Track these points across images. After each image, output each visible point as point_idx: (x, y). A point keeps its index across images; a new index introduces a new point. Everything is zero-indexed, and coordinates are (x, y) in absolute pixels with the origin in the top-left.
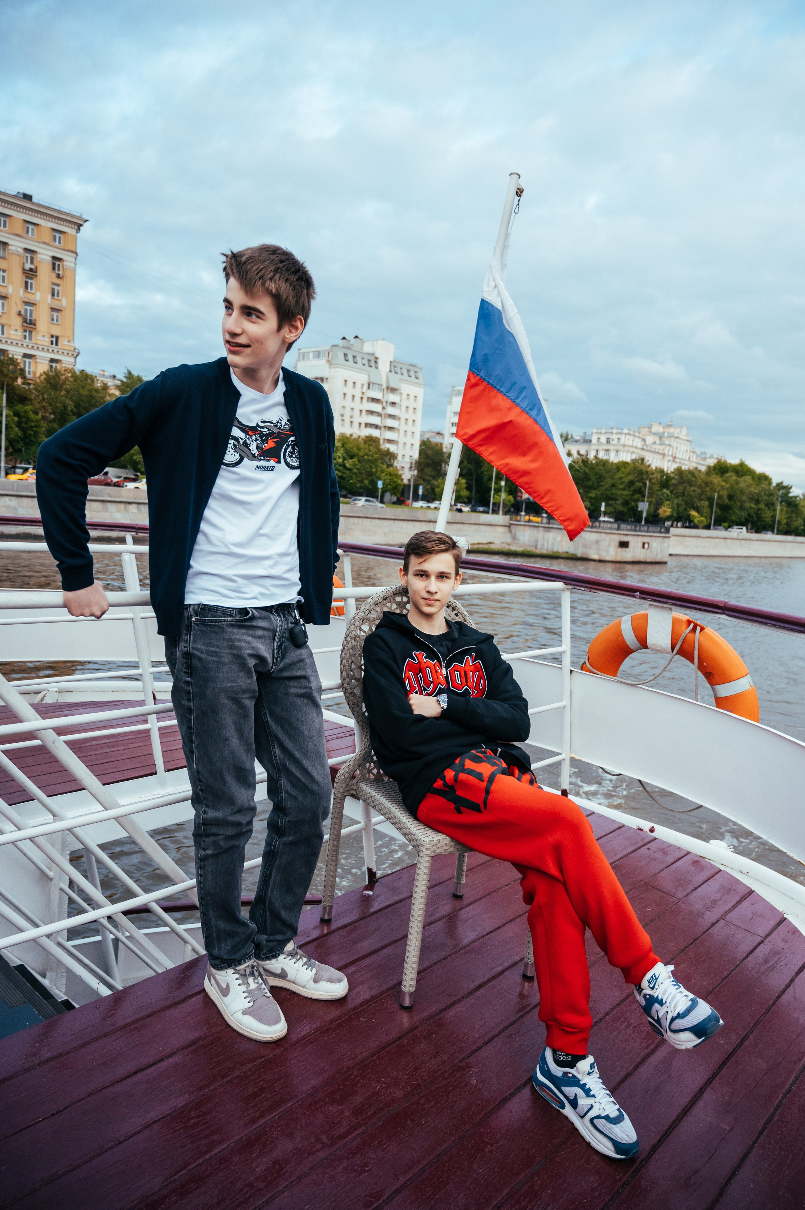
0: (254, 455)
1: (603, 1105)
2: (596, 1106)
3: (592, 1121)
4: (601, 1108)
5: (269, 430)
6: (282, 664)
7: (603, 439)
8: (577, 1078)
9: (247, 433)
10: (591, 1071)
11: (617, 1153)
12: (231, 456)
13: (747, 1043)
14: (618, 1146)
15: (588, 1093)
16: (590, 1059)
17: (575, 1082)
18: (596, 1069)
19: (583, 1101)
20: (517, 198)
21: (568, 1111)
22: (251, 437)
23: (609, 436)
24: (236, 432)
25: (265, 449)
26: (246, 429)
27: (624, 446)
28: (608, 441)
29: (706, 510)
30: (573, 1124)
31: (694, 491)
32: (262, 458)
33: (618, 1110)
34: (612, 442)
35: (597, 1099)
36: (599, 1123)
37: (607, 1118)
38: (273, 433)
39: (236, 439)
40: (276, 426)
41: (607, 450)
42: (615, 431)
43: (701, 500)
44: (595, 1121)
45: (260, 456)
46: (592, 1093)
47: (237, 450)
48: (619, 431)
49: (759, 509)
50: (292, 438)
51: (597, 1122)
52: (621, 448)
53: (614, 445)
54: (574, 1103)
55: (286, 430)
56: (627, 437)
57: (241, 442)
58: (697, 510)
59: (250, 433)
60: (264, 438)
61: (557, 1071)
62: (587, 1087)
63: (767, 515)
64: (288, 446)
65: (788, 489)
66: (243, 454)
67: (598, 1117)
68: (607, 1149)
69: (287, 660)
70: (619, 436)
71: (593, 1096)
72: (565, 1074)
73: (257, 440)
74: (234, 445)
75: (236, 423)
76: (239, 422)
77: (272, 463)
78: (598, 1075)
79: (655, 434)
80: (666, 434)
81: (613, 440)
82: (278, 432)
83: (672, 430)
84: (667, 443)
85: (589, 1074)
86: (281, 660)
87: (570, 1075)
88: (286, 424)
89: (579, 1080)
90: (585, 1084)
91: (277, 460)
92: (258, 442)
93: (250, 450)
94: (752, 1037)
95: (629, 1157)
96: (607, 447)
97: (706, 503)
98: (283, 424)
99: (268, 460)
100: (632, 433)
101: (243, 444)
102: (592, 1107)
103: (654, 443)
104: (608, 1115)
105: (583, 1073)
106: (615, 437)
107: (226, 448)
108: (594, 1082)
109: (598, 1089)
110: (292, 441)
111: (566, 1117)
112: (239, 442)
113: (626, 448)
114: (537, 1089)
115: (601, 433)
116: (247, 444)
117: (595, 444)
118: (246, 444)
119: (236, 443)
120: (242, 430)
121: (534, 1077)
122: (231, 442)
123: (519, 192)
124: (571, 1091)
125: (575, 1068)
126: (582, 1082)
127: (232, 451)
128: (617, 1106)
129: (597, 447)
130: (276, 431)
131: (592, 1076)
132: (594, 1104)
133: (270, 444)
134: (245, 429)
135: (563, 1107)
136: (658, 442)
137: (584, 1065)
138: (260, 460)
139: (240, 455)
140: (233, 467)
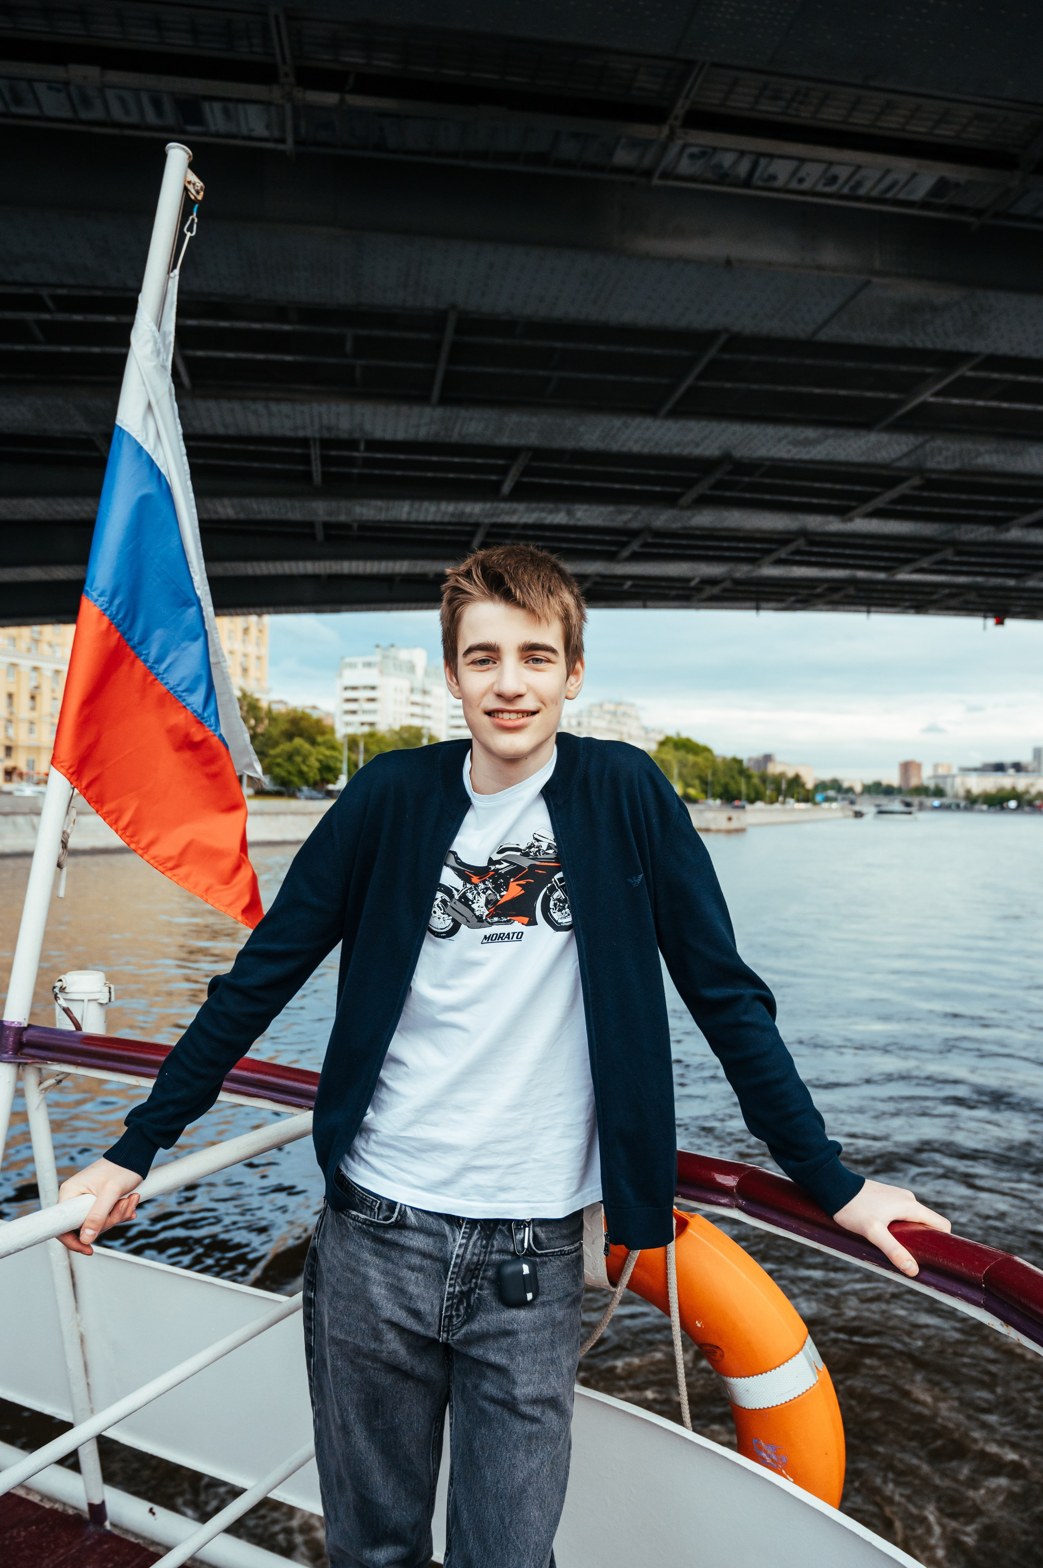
0: (480, 919)
5: (511, 863)
6: (463, 1331)
9: (466, 879)
12: (440, 920)
22: (476, 886)
24: (448, 877)
25: (502, 901)
26: (467, 870)
32: (496, 919)
38: (520, 868)
39: (448, 891)
40: (526, 854)
45: (492, 917)
47: (448, 910)
50: (560, 875)
55: (549, 860)
57: (457, 897)
59: (475, 879)
60: (500, 881)
64: (552, 890)
66: (459, 918)
69: (475, 1326)
73: (487, 889)
74: (444, 902)
75: (451, 861)
76: (457, 859)
77: (517, 926)
79: (609, 712)
80: (619, 713)
82: (532, 867)
86: (463, 1324)
88: (549, 848)
91: (526, 920)
92: (489, 892)
93: (473, 910)
98: (544, 847)
99: (508, 922)
101: (459, 900)
107: (431, 906)
110: (561, 880)
112: (452, 896)
116: (467, 899)
118: (465, 900)
119: (447, 899)
120: (461, 874)
122: (439, 895)
127: (439, 913)
130: (526, 863)
133: (514, 890)
134: (465, 872)
138: (491, 924)
139: (453, 920)
140: (444, 937)
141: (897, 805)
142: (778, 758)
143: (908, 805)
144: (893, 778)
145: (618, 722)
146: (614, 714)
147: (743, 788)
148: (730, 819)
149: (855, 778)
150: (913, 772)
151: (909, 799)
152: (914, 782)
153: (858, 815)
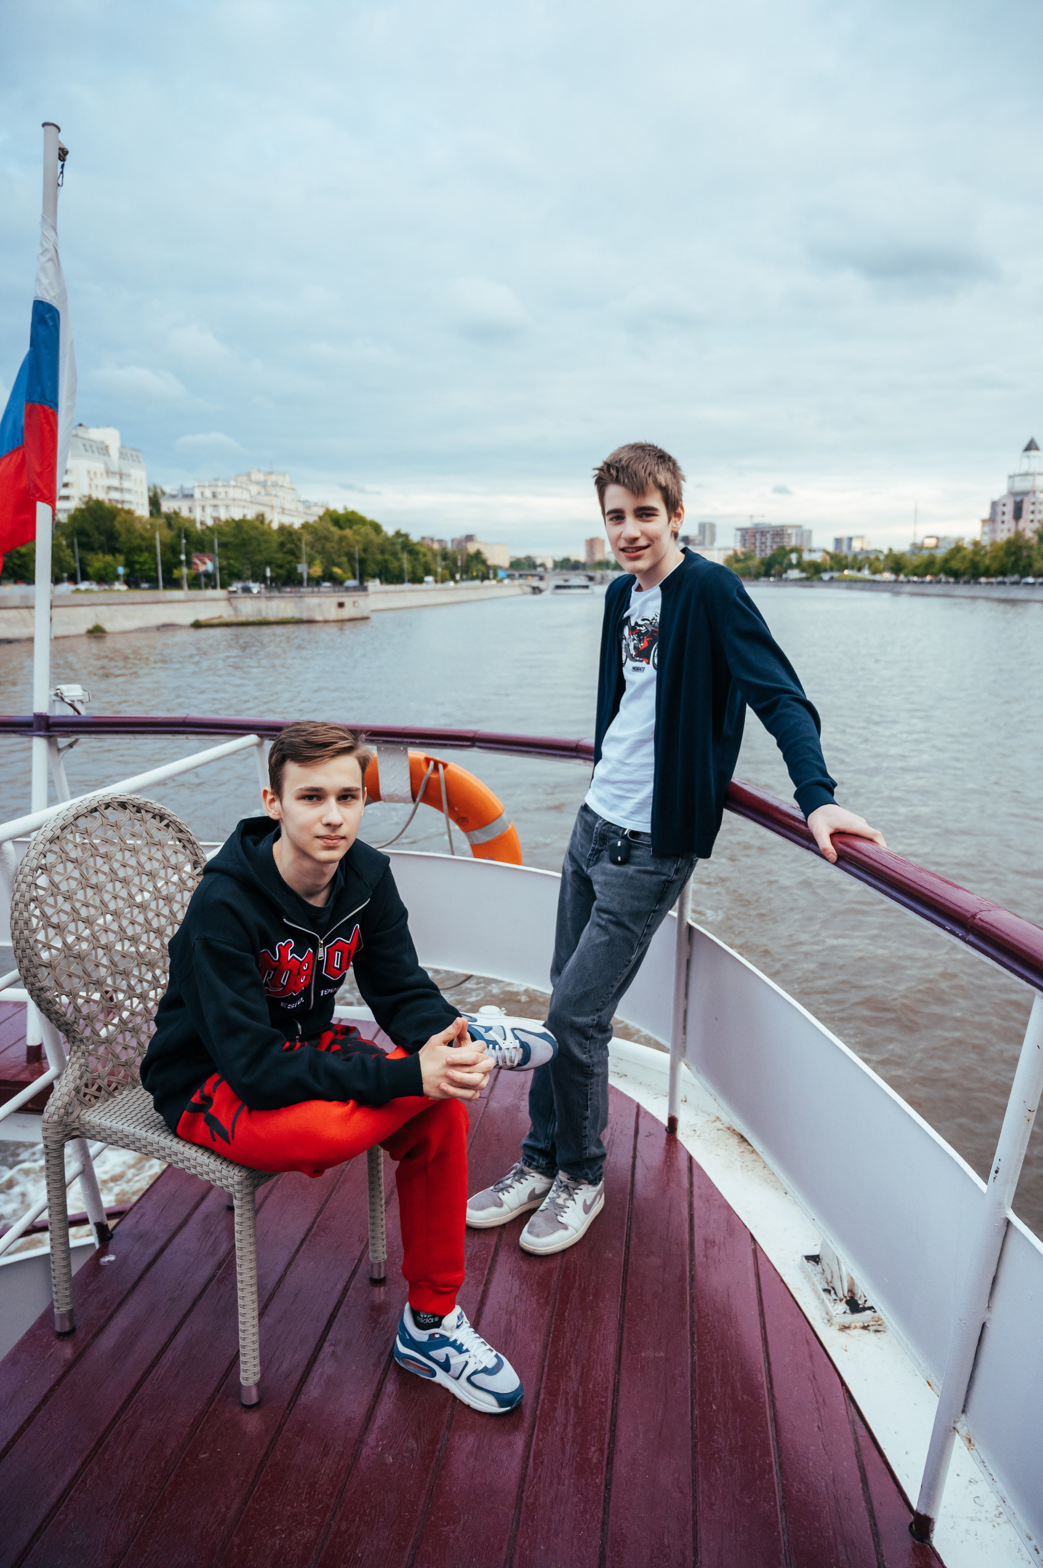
1: (479, 1358)
2: (471, 1362)
3: (469, 1379)
4: (477, 1361)
7: (208, 493)
8: (445, 1336)
10: (459, 1324)
11: (501, 1406)
13: (632, 1243)
14: (501, 1399)
15: (460, 1349)
16: (458, 1310)
17: (444, 1341)
18: (465, 1319)
19: (457, 1360)
20: (60, 163)
21: (441, 1378)
23: (214, 489)
27: (234, 500)
28: (214, 495)
29: (346, 565)
30: (447, 1390)
31: (333, 547)
32: (638, 658)
33: (496, 1356)
34: (219, 497)
35: (471, 1353)
36: (478, 1379)
37: (485, 1370)
41: (215, 506)
42: (220, 483)
43: (339, 556)
44: (472, 1378)
46: (464, 1348)
48: (225, 483)
49: (386, 561)
51: (476, 1379)
52: (230, 503)
53: (222, 499)
54: (446, 1366)
56: (236, 489)
58: (339, 565)
61: (421, 1336)
62: (458, 1342)
63: (394, 565)
65: (406, 536)
67: (476, 1372)
68: (489, 1405)
70: (226, 489)
71: (467, 1351)
72: (432, 1336)
78: (469, 1325)
79: (257, 483)
80: (269, 483)
81: (220, 493)
83: (274, 478)
84: (273, 492)
85: (458, 1327)
87: (437, 1336)
89: (448, 1339)
90: (456, 1341)
94: (633, 1235)
95: (513, 1406)
96: (215, 502)
97: (344, 559)
100: (239, 484)
102: (467, 1363)
103: (259, 493)
104: (485, 1367)
105: (451, 1329)
106: (220, 490)
108: (466, 1335)
109: (471, 1340)
111: (439, 1385)
113: (237, 503)
114: (401, 1364)
115: (204, 486)
117: (198, 500)
121: (393, 1351)
123: (63, 154)
124: (439, 1354)
125: (441, 1327)
126: (451, 1340)
128: (495, 1352)
129: (202, 503)
131: (462, 1328)
132: (469, 1360)
135: (434, 1374)
136: (263, 492)
137: (450, 1320)
138: (636, 661)
141: (580, 580)
142: (479, 538)
143: (591, 579)
144: (580, 554)
145: (268, 494)
146: (264, 485)
147: (406, 566)
148: (341, 605)
149: (546, 555)
150: (597, 548)
151: (591, 573)
152: (598, 557)
153: (536, 590)
